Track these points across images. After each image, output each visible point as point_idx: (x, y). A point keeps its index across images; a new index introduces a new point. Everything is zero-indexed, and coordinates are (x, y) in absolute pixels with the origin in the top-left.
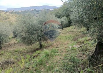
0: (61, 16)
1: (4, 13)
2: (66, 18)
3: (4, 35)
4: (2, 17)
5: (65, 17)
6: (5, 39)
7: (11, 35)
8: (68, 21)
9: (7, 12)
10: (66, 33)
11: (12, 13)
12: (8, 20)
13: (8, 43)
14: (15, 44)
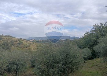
0: (83, 47)
1: (26, 41)
2: (89, 49)
3: (21, 64)
4: (23, 45)
5: (87, 48)
6: (21, 69)
7: (29, 65)
8: (91, 53)
9: (28, 40)
10: (90, 67)
11: (33, 41)
12: (28, 48)
13: (24, 74)
14: (31, 75)
